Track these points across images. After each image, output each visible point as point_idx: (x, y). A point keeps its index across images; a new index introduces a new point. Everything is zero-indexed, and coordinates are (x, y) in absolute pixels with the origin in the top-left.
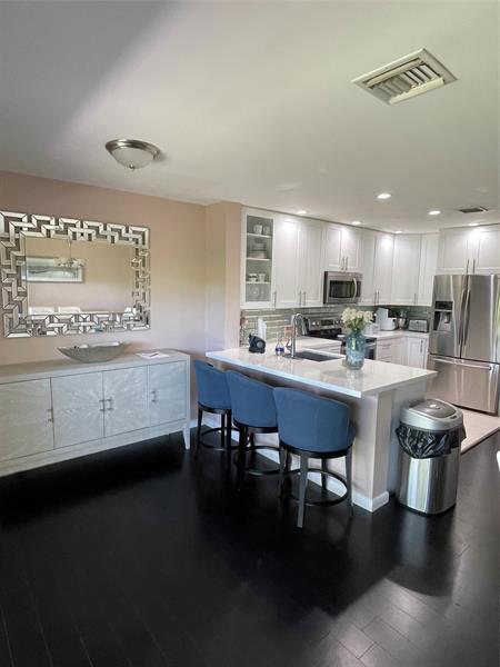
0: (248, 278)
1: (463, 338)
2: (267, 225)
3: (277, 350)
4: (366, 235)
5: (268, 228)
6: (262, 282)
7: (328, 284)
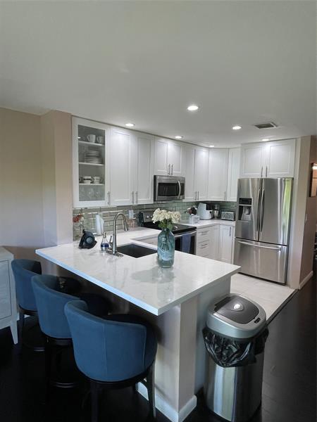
0: (82, 180)
1: (260, 226)
2: (100, 135)
3: (102, 246)
4: (187, 147)
5: (101, 138)
6: (97, 184)
7: (157, 185)
